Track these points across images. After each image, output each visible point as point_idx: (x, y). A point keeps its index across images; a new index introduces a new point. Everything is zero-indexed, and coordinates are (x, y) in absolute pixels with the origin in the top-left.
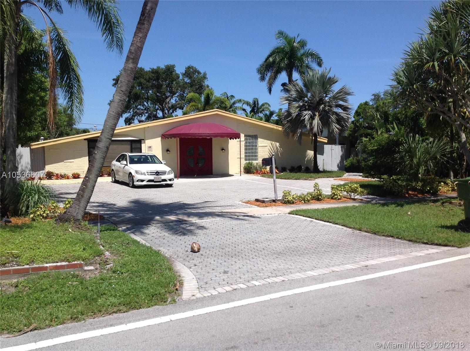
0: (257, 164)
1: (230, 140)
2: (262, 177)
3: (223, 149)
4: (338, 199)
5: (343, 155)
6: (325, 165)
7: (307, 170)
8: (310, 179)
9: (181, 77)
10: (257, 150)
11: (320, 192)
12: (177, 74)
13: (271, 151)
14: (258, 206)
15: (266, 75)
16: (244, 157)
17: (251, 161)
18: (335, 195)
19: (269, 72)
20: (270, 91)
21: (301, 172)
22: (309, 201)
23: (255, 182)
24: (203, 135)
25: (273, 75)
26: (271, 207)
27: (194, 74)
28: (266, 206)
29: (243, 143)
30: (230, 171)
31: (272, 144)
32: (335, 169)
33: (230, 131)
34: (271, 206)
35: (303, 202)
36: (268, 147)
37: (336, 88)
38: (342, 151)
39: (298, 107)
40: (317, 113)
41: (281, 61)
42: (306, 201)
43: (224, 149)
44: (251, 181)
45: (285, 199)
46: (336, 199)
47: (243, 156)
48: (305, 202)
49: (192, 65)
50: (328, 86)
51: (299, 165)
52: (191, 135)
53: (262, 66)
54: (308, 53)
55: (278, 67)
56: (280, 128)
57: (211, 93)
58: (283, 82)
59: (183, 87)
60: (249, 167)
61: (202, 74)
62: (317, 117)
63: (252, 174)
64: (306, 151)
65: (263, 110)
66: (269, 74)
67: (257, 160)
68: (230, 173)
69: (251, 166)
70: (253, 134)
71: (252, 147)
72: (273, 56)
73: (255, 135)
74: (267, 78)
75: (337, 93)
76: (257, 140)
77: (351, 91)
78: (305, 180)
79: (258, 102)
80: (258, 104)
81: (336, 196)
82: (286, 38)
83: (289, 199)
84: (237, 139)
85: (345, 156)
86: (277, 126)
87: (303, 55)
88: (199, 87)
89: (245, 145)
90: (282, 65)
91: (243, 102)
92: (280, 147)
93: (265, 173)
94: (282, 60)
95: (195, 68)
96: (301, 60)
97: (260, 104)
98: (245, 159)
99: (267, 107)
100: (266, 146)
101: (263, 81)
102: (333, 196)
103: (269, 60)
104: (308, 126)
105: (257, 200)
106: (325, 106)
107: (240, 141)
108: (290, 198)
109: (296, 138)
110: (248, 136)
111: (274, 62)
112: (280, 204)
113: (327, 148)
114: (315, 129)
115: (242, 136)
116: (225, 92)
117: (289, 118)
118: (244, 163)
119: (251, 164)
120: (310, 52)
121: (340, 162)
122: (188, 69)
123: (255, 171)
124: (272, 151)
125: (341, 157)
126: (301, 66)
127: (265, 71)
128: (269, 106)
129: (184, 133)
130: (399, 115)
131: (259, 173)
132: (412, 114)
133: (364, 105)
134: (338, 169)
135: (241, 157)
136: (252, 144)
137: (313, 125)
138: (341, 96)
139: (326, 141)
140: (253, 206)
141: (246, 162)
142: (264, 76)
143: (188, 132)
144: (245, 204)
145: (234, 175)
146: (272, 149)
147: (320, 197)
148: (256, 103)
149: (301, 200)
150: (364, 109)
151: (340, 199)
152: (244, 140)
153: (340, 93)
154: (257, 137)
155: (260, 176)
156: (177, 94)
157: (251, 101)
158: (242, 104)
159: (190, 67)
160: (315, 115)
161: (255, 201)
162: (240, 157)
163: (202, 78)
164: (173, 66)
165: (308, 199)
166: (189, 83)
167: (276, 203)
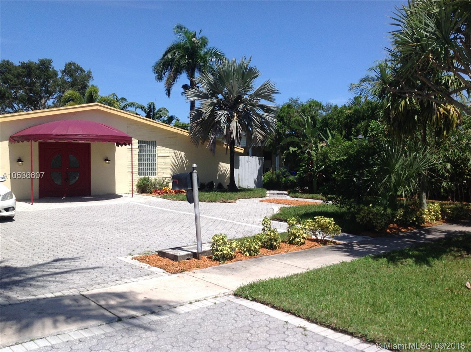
0: (156, 180)
1: (117, 147)
2: (164, 198)
3: (106, 160)
4: (301, 244)
5: (260, 168)
6: (240, 180)
7: (221, 188)
8: (229, 201)
9: (60, 75)
10: (155, 161)
11: (275, 234)
12: (54, 71)
13: (174, 163)
14: (165, 268)
15: (164, 74)
16: (138, 171)
17: (147, 176)
18: (296, 237)
19: (167, 71)
20: (169, 94)
21: (212, 191)
22: (256, 251)
23: (154, 207)
24: (73, 137)
25: (172, 75)
26: (191, 273)
27: (76, 71)
28: (182, 271)
29: (136, 152)
30: (116, 190)
31: (175, 154)
32: (252, 186)
33: (116, 133)
34: (190, 268)
35: (247, 254)
36: (169, 158)
37: (256, 84)
38: (260, 165)
39: (211, 105)
40: (236, 114)
41: (181, 59)
42: (253, 253)
43: (109, 159)
44: (148, 206)
45: (218, 251)
46: (297, 244)
47: (136, 169)
48: (250, 255)
49: (74, 61)
50: (248, 80)
51: (210, 181)
52: (53, 136)
53: (158, 64)
54: (212, 52)
55: (178, 65)
56: (186, 133)
57: (95, 91)
58: (184, 84)
59: (63, 86)
60: (144, 184)
61: (86, 73)
62: (235, 119)
63: (149, 194)
64: (218, 164)
65: (160, 116)
66: (167, 73)
67: (156, 175)
68: (118, 192)
69: (148, 183)
70: (150, 140)
71: (148, 158)
72: (173, 51)
73: (153, 141)
74: (165, 78)
75: (260, 90)
76: (155, 148)
77: (275, 88)
78: (223, 202)
79: (154, 106)
80: (154, 109)
81: (298, 240)
82: (186, 33)
83: (225, 252)
84: (128, 145)
85: (263, 170)
86: (182, 130)
87: (207, 53)
88: (81, 87)
89: (139, 155)
90: (183, 63)
91: (136, 106)
92: (185, 158)
93: (167, 193)
94: (182, 57)
95: (78, 64)
96: (204, 59)
97: (157, 108)
98: (139, 173)
99: (165, 113)
100: (167, 157)
101: (161, 81)
102: (293, 239)
103: (168, 57)
104: (225, 130)
105: (162, 254)
106: (246, 105)
107: (132, 149)
108: (226, 250)
109: (208, 146)
110: (144, 142)
111: (173, 59)
112: (208, 262)
113: (243, 160)
114: (234, 134)
115: (135, 143)
116: (114, 94)
117: (199, 119)
118: (138, 179)
119: (148, 180)
120: (214, 51)
121: (258, 177)
122: (69, 65)
123: (153, 190)
124: (176, 163)
125: (259, 171)
126: (204, 66)
127: (163, 69)
128: (167, 111)
129: (42, 133)
130: (330, 121)
131: (159, 193)
132: (345, 119)
133: (287, 108)
134: (255, 186)
135: (133, 171)
136: (148, 153)
137: (231, 128)
138: (265, 92)
139: (242, 152)
140: (155, 269)
141: (141, 177)
142: (161, 75)
143: (49, 133)
144: (137, 263)
145: (122, 196)
146: (176, 160)
147: (275, 243)
148: (152, 107)
149: (245, 252)
150: (288, 113)
151: (304, 243)
152: (138, 147)
153: (263, 89)
154: (156, 144)
155: (161, 197)
156: (56, 95)
157: (146, 106)
158: (135, 108)
159: (71, 64)
160: (233, 117)
161: (159, 255)
162: (131, 171)
163: (85, 76)
164: (50, 61)
165: (255, 248)
166: (69, 82)
167: (198, 259)
